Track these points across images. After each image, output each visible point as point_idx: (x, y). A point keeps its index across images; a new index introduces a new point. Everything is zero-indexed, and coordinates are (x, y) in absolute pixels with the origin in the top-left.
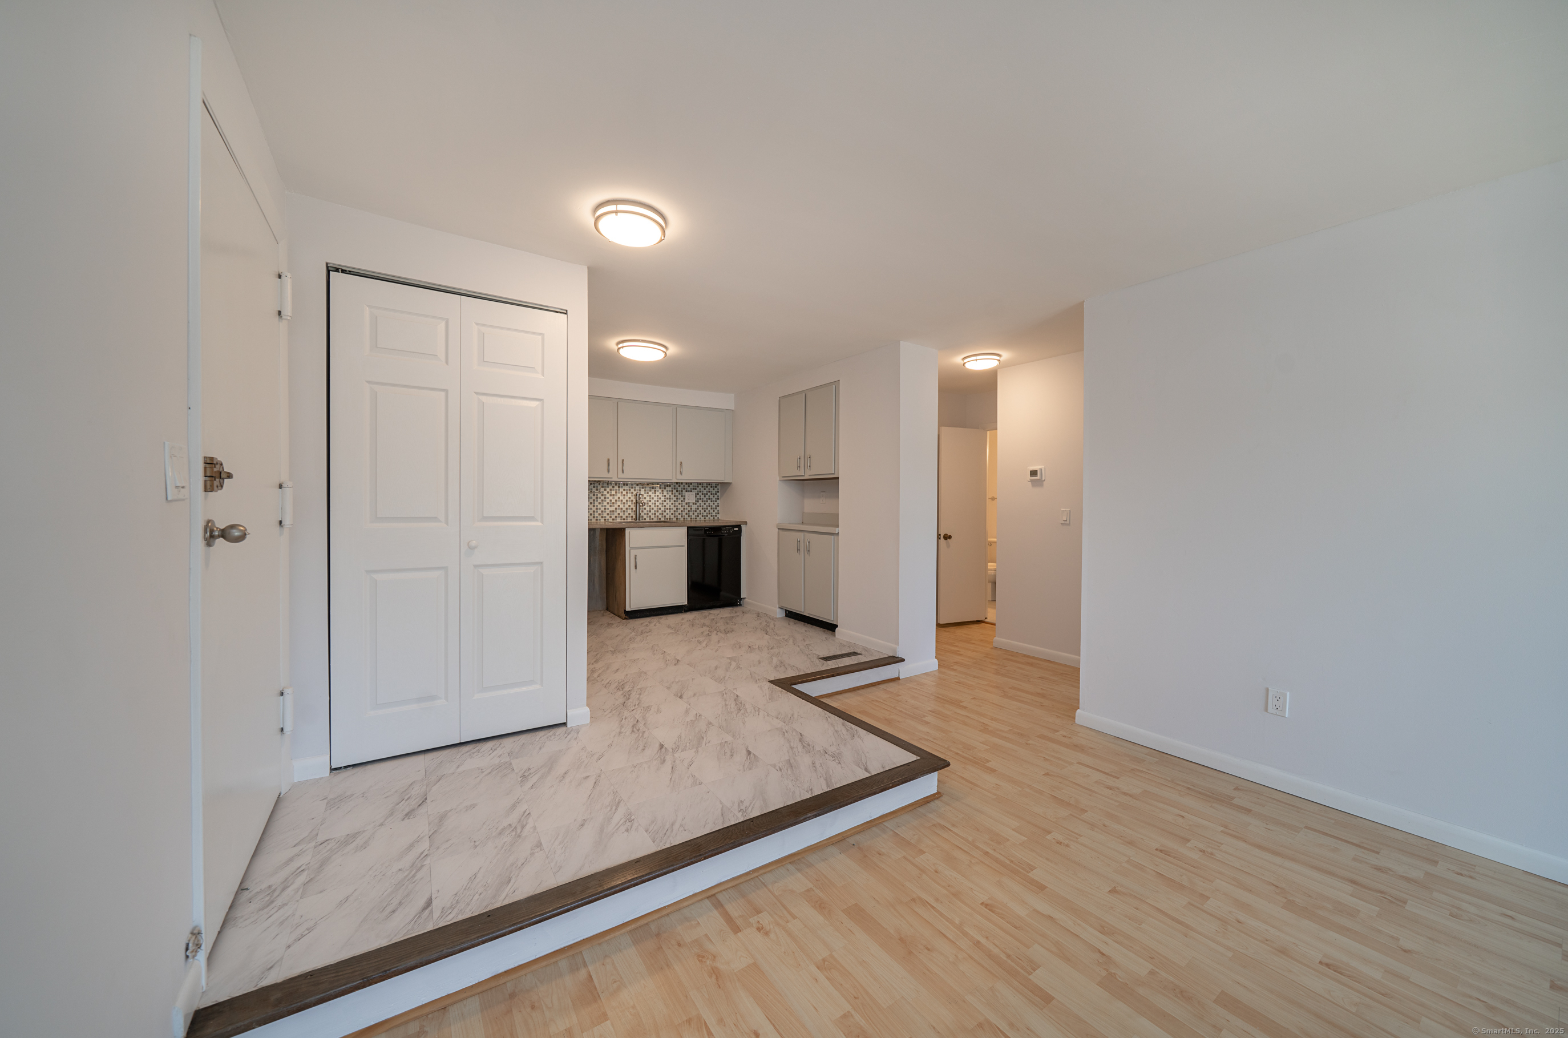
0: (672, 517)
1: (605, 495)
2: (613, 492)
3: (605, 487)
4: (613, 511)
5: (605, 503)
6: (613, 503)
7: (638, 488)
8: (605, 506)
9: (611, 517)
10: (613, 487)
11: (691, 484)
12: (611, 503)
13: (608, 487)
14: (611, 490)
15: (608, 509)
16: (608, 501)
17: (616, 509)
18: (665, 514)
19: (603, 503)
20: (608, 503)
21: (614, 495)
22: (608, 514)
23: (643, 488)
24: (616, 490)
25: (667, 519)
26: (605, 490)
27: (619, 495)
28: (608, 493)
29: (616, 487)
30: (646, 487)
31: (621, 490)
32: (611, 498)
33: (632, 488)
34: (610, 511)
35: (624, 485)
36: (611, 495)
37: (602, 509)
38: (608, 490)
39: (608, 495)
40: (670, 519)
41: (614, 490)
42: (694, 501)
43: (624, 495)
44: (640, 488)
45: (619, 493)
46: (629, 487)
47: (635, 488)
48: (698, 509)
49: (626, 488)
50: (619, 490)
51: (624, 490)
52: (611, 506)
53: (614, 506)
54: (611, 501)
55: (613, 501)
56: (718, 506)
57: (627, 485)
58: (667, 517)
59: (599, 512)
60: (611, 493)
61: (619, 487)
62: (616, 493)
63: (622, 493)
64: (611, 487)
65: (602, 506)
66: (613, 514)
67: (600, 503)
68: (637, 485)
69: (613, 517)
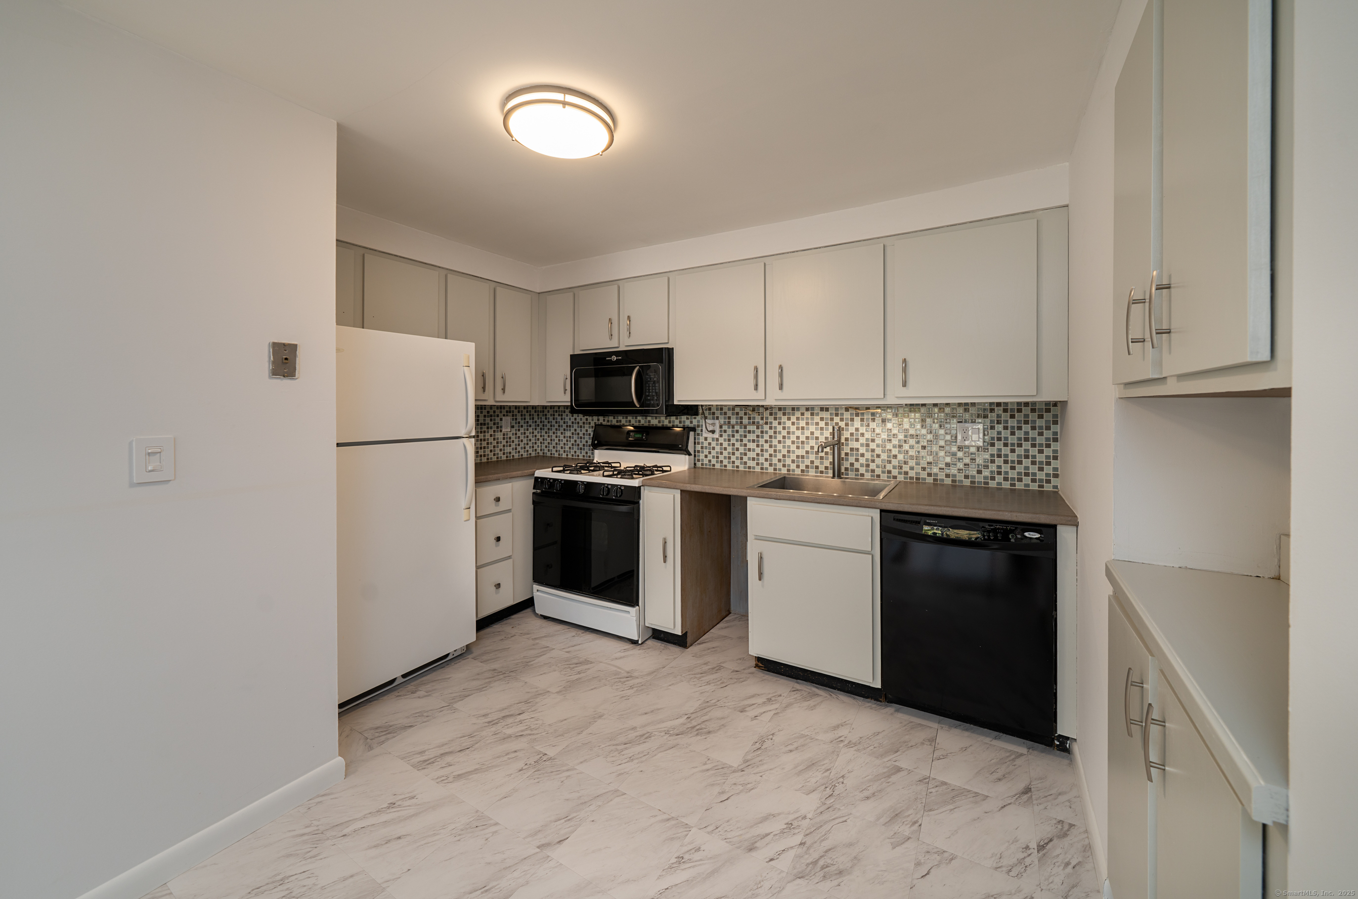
0: (924, 475)
1: (789, 428)
2: (802, 423)
3: (789, 414)
4: (803, 457)
5: (788, 442)
6: (803, 443)
7: (847, 415)
8: (789, 447)
9: (798, 466)
10: (803, 414)
11: (973, 404)
12: (798, 443)
13: (793, 415)
14: (798, 419)
15: (794, 452)
16: (793, 438)
17: (807, 452)
18: (906, 468)
19: (785, 442)
20: (793, 442)
21: (803, 428)
22: (793, 461)
23: (857, 415)
24: (807, 418)
25: (911, 478)
26: (789, 419)
27: (812, 428)
28: (793, 424)
29: (808, 414)
30: (863, 414)
31: (817, 419)
32: (798, 433)
33: (837, 415)
34: (798, 457)
35: (822, 409)
36: (798, 429)
37: (785, 452)
38: (793, 419)
39: (793, 429)
40: (918, 479)
41: (803, 419)
42: (980, 443)
43: (822, 429)
44: (852, 414)
45: (812, 424)
46: (831, 414)
47: (842, 414)
48: (993, 462)
49: (825, 415)
50: (812, 419)
51: (822, 419)
52: (798, 448)
53: (803, 448)
54: (798, 438)
55: (803, 438)
56: (1055, 458)
57: (827, 410)
58: (912, 474)
59: (780, 456)
60: (798, 424)
61: (812, 414)
62: (807, 424)
63: (817, 424)
64: (798, 414)
65: (784, 447)
66: (803, 462)
67: (780, 442)
68: (847, 409)
69: (803, 467)
